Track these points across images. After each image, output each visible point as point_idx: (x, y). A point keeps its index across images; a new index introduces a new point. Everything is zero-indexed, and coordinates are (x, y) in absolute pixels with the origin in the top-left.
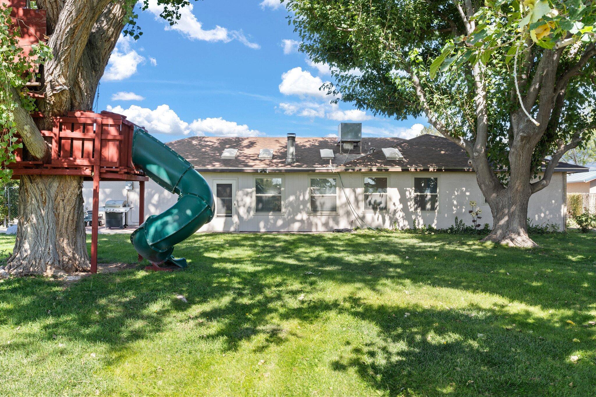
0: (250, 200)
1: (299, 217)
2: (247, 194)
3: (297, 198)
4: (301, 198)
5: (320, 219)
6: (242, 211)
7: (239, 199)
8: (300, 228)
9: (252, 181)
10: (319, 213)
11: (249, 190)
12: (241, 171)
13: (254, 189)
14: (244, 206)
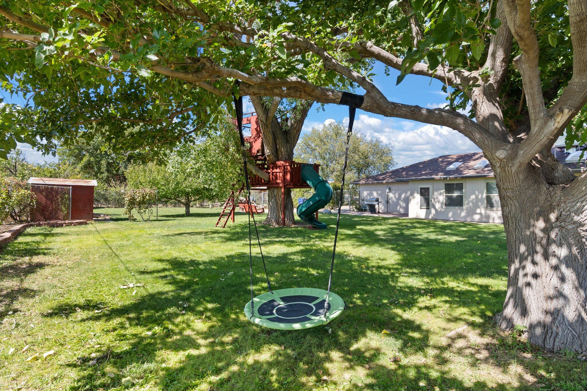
0: (442, 198)
1: (478, 211)
2: (441, 194)
3: (477, 197)
4: (480, 196)
5: (496, 213)
6: (438, 206)
7: (435, 197)
8: (479, 219)
9: (442, 185)
10: (495, 209)
11: (442, 191)
12: (433, 179)
13: (444, 190)
14: (439, 202)
